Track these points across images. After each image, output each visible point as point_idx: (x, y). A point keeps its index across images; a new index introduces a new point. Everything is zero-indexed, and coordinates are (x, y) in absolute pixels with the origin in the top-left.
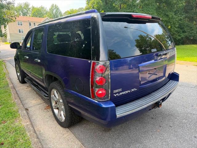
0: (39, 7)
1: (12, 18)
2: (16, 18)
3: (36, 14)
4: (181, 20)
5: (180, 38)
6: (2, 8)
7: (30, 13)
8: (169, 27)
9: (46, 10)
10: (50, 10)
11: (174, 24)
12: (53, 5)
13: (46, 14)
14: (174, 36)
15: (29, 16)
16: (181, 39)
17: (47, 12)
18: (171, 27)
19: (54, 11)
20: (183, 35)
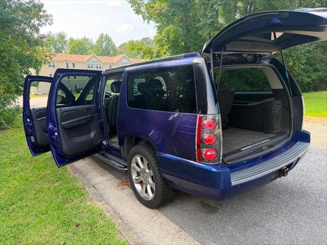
0: (80, 39)
1: (46, 58)
2: (51, 58)
3: (77, 49)
4: (309, 52)
5: (309, 80)
6: (36, 45)
7: (67, 49)
8: (291, 64)
9: (92, 43)
10: (97, 42)
11: (298, 58)
12: (102, 34)
13: (91, 48)
14: (300, 78)
15: (66, 52)
16: (311, 82)
17: (93, 46)
18: (294, 64)
19: (104, 44)
20: (314, 76)
